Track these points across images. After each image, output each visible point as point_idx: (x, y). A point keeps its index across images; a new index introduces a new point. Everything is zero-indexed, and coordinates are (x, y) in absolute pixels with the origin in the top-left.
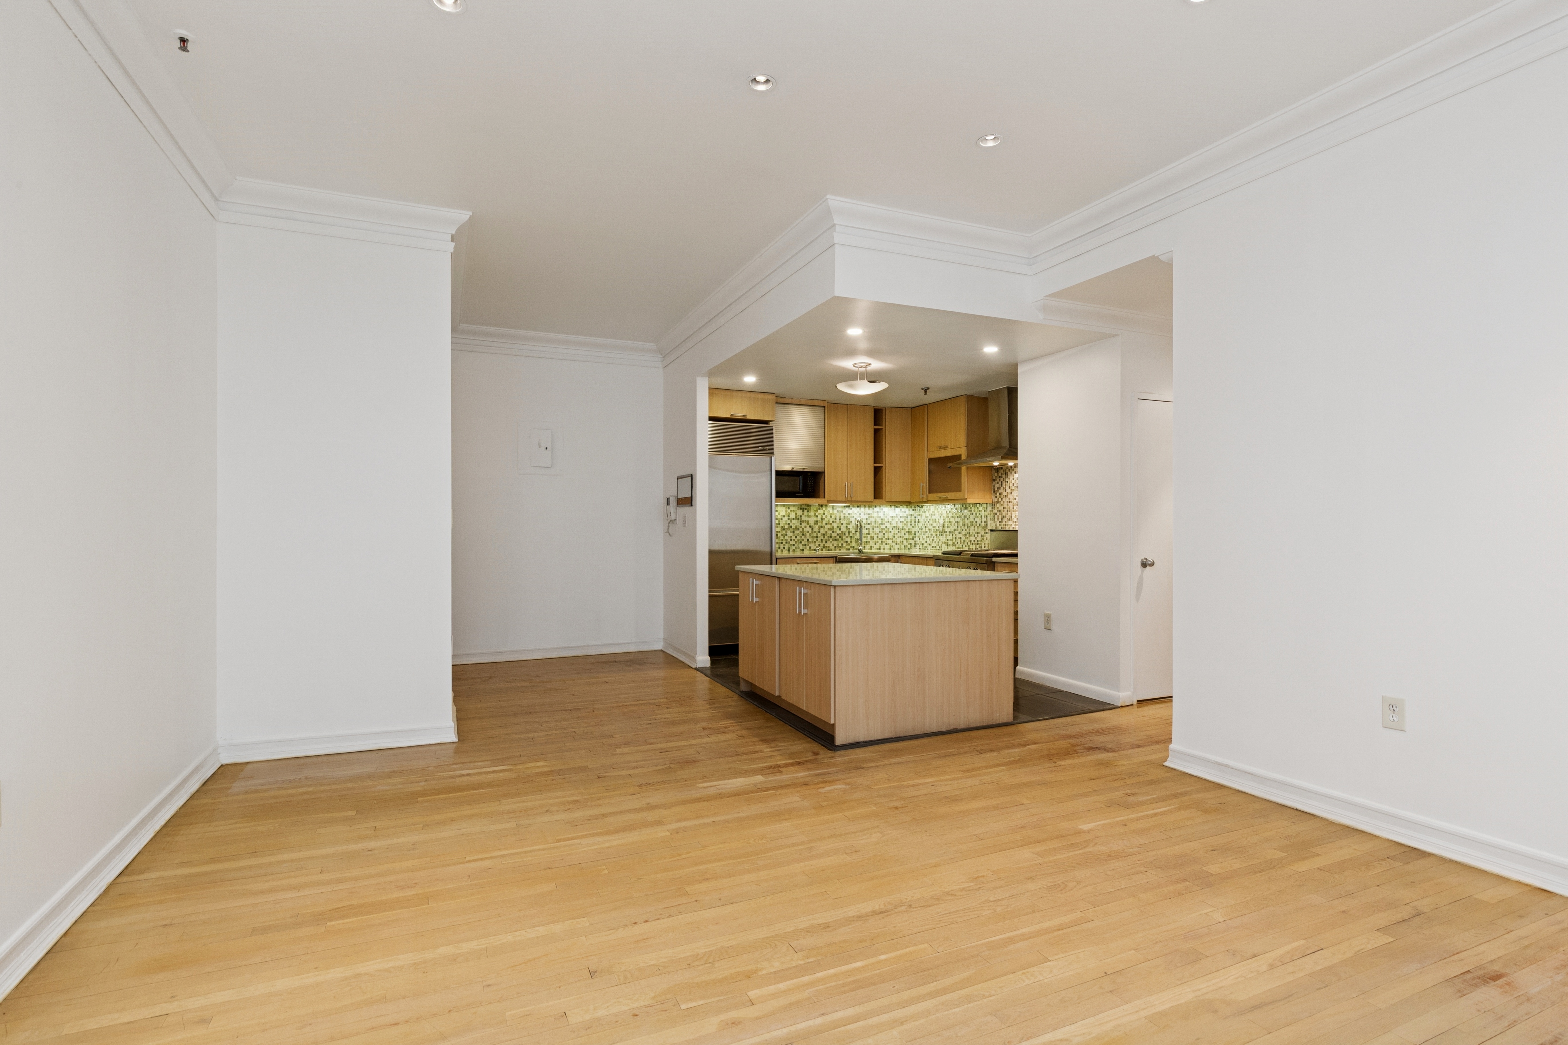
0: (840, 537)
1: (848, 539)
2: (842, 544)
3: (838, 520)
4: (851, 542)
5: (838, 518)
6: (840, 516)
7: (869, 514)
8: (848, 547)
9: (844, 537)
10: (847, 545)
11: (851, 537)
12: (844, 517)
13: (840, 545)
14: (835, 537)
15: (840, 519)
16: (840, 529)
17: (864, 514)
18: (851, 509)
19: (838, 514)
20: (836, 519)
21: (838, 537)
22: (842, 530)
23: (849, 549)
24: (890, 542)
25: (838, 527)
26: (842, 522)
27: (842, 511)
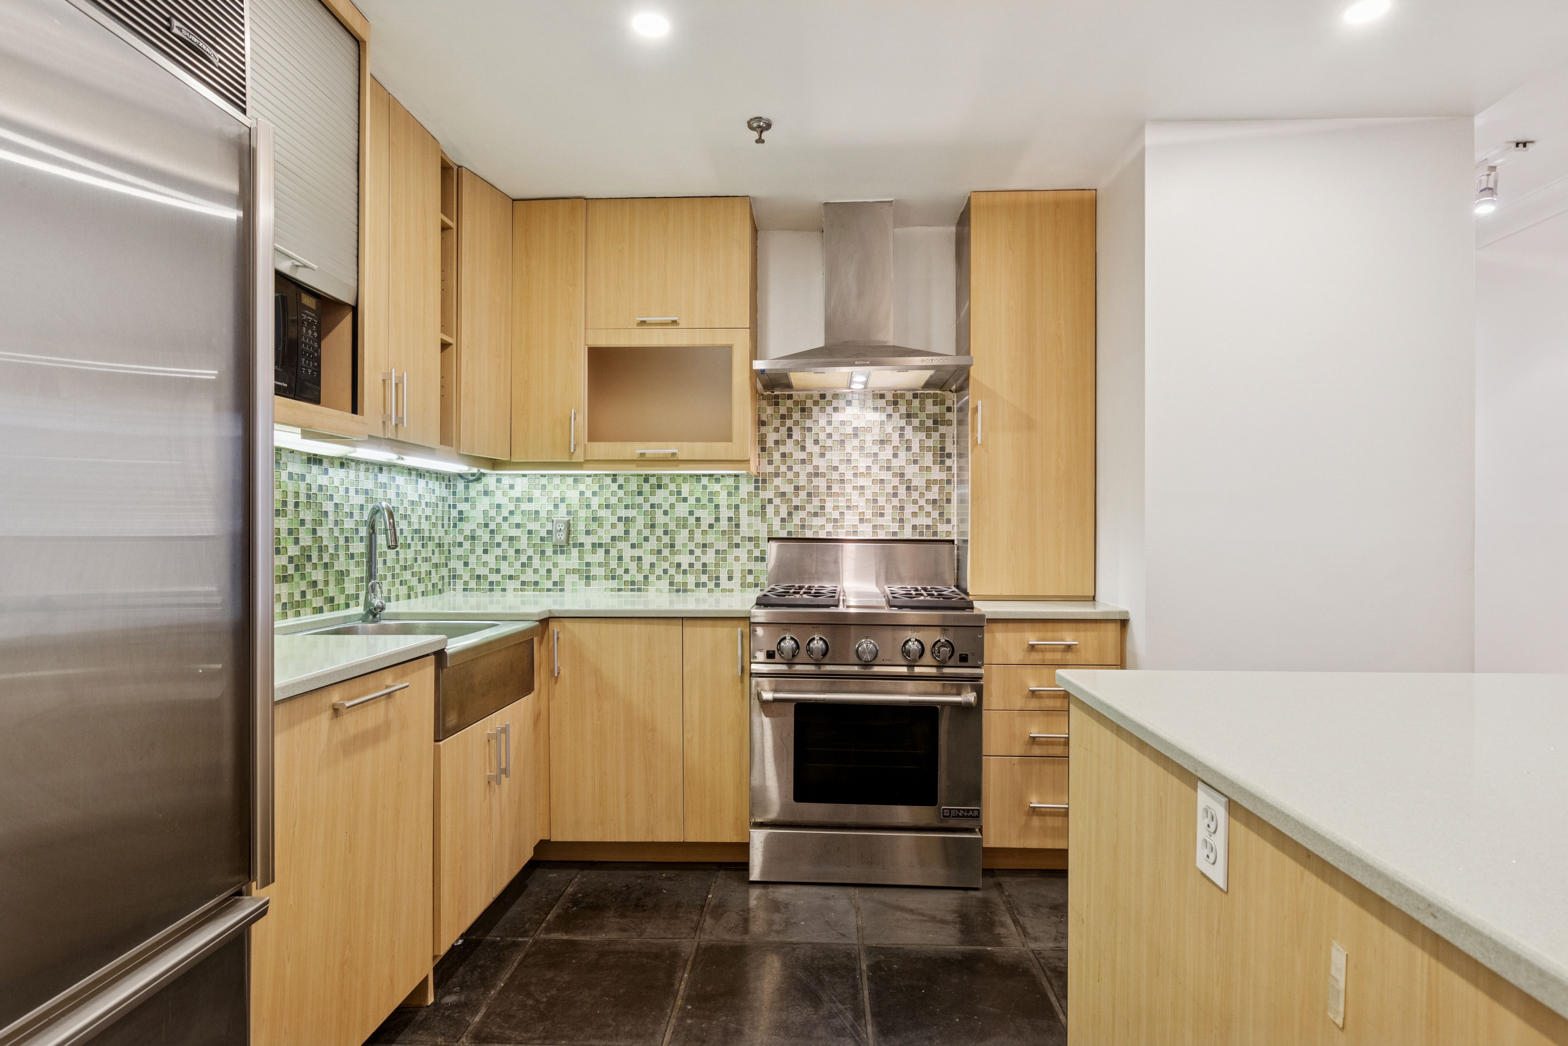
0: (297, 568)
1: (318, 575)
2: (303, 594)
3: (290, 507)
4: (326, 583)
5: (291, 501)
6: (297, 494)
7: (366, 492)
8: (318, 602)
9: (309, 568)
10: (315, 595)
11: (326, 564)
12: (309, 496)
13: (297, 597)
14: (285, 568)
15: (297, 505)
16: (297, 541)
17: (357, 492)
18: (326, 472)
19: (291, 487)
20: (285, 503)
21: (291, 570)
22: (302, 543)
23: (320, 610)
24: (407, 575)
25: (290, 532)
26: (302, 517)
27: (303, 478)
